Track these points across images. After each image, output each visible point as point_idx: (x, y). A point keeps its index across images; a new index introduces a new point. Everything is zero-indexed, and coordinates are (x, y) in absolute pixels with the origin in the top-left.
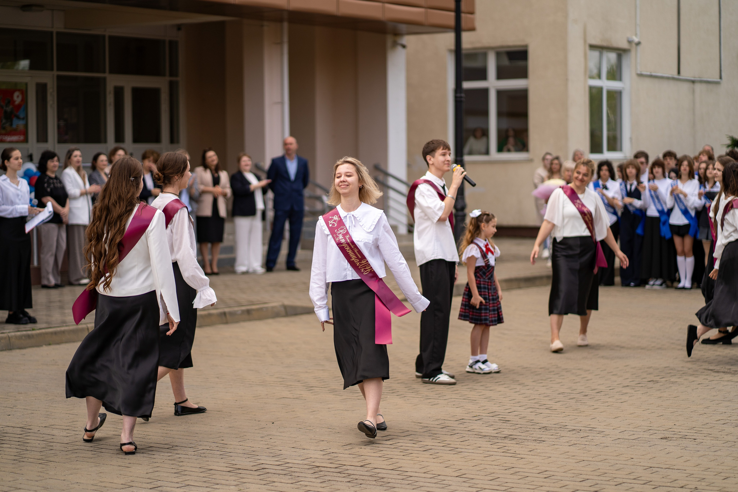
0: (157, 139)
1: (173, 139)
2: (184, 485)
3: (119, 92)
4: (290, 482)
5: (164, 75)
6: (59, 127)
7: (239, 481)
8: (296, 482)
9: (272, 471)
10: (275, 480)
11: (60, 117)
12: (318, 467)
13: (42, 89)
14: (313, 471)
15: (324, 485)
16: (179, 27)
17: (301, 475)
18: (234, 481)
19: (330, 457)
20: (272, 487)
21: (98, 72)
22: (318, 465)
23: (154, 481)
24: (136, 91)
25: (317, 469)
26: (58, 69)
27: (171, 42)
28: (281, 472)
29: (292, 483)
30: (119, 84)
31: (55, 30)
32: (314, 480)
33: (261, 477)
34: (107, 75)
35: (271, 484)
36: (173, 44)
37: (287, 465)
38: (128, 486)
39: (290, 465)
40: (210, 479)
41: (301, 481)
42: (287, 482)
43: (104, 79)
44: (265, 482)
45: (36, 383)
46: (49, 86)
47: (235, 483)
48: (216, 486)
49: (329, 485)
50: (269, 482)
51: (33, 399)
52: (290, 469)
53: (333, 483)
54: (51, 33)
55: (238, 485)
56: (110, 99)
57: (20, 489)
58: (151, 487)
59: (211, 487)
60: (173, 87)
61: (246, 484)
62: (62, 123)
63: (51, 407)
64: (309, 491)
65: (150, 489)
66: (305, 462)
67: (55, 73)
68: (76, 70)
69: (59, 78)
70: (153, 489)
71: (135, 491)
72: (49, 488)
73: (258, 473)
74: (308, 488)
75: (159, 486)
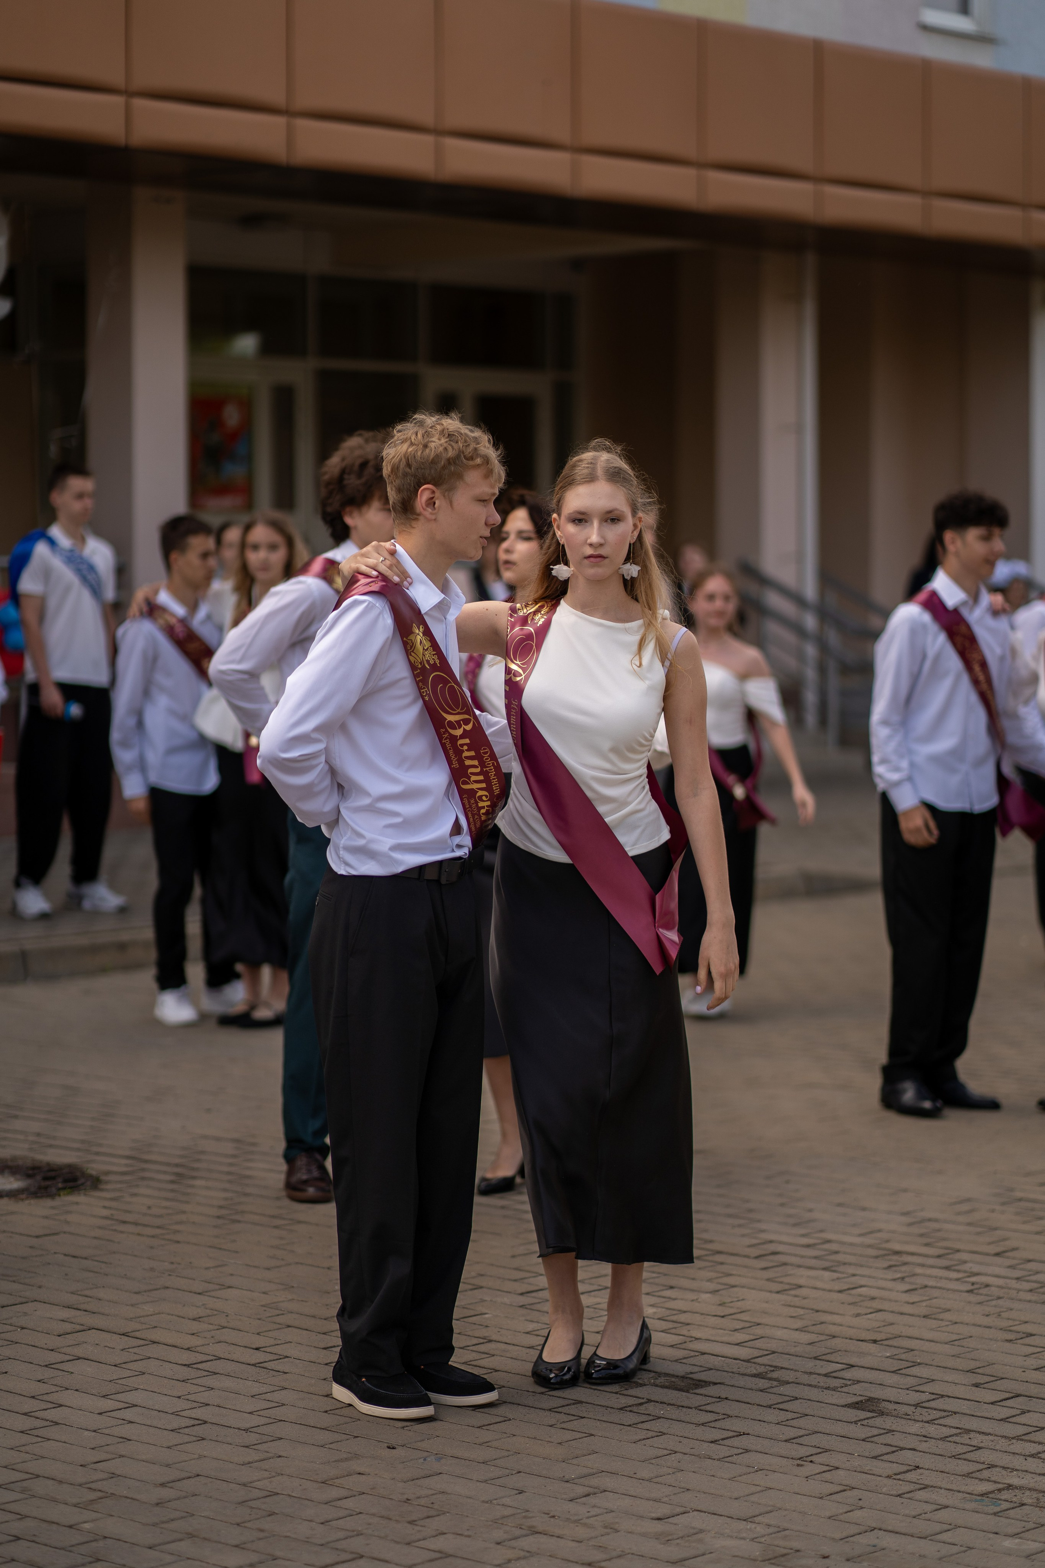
2: (596, 1287)
4: (837, 1288)
7: (720, 1280)
8: (849, 1289)
9: (793, 1260)
10: (801, 1282)
12: (897, 1253)
14: (886, 1264)
15: (914, 1298)
16: (577, 264)
17: (859, 1271)
18: (710, 1280)
19: (923, 1231)
20: (796, 1299)
22: (897, 1247)
23: (528, 1275)
25: (895, 1257)
27: (558, 298)
28: (813, 1262)
29: (840, 1292)
32: (890, 1285)
33: (770, 1274)
35: (793, 1292)
37: (827, 1246)
38: (470, 1287)
39: (834, 1247)
40: (654, 1275)
41: (861, 1286)
42: (827, 1287)
44: (779, 1287)
47: (712, 1286)
48: (668, 1293)
49: (925, 1298)
50: (787, 1287)
51: (261, 1073)
52: (833, 1257)
53: (936, 1293)
55: (718, 1291)
57: (229, 1287)
58: (524, 1290)
59: (657, 1294)
61: (735, 1289)
64: (881, 1311)
65: (522, 1294)
66: (867, 1240)
70: (528, 1295)
71: (487, 1298)
72: (295, 1286)
73: (763, 1263)
74: (876, 1305)
75: (540, 1288)
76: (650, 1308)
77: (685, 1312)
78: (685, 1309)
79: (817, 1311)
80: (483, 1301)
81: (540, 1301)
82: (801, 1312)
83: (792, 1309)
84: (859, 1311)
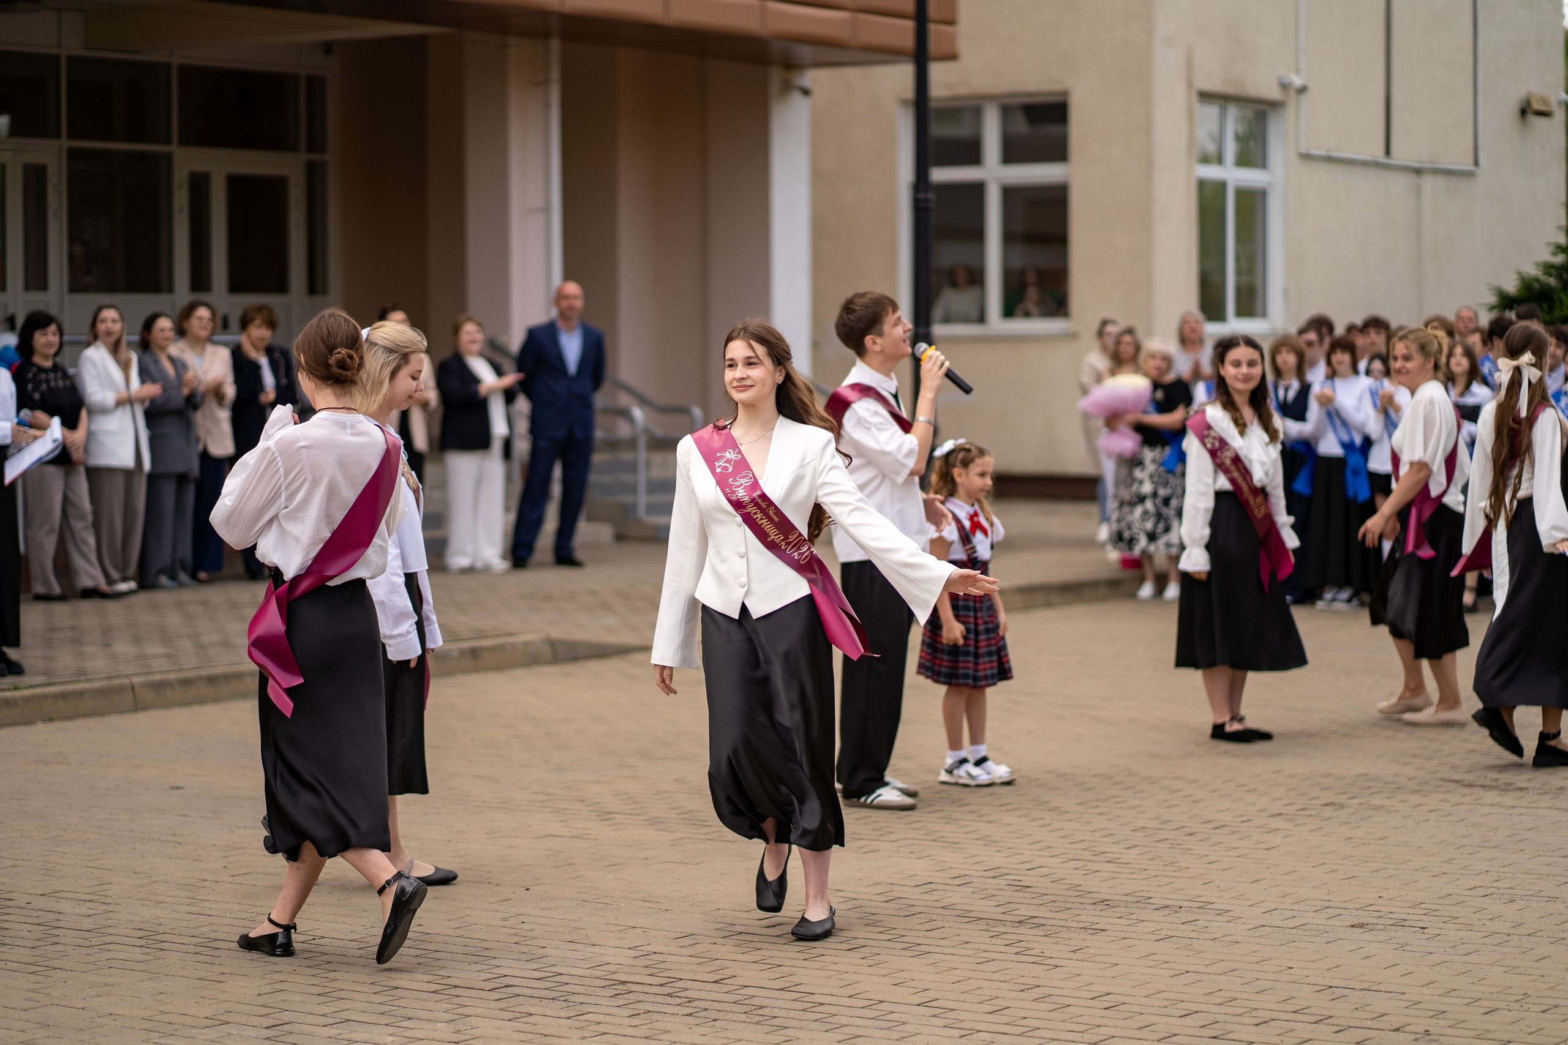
0: (280, 286)
1: (315, 286)
2: (338, 1020)
3: (199, 185)
4: (565, 1015)
5: (295, 149)
6: (71, 258)
7: (456, 1011)
8: (576, 1015)
9: (525, 991)
10: (533, 1010)
11: (74, 237)
12: (624, 983)
13: (35, 177)
14: (613, 992)
15: (636, 1021)
16: (328, 48)
17: (587, 999)
18: (446, 1011)
19: (648, 963)
20: (527, 1025)
21: (156, 141)
22: (624, 978)
23: (274, 1010)
24: (237, 184)
25: (620, 987)
26: (71, 136)
27: (311, 80)
28: (544, 993)
29: (568, 1018)
30: (200, 167)
31: (64, 53)
32: (614, 1011)
33: (503, 1004)
34: (174, 148)
35: (524, 1020)
36: (315, 84)
37: (557, 979)
38: (218, 1022)
39: (564, 979)
40: (394, 1008)
41: (588, 1013)
42: (558, 1014)
43: (169, 157)
44: (511, 1015)
45: (24, 802)
46: (51, 171)
47: (448, 1016)
48: (406, 1024)
49: (647, 1022)
50: (519, 1015)
51: (16, 835)
52: (563, 988)
53: (654, 1016)
54: (57, 58)
55: (453, 1020)
56: (181, 201)
58: (269, 1025)
59: (396, 1024)
60: (314, 175)
61: (470, 1018)
62: (78, 250)
63: (54, 853)
64: (605, 1033)
65: (267, 1028)
66: (596, 973)
67: (65, 143)
68: (109, 138)
69: (73, 154)
70: (273, 1028)
71: (235, 1032)
72: (50, 1024)
73: (497, 996)
74: (602, 1028)
75: (285, 1022)
76: (389, 1036)
77: (421, 1040)
78: (422, 1037)
79: (546, 1036)
80: (230, 1034)
81: (285, 1033)
82: (531, 1036)
83: (522, 1035)
84: (585, 1035)
